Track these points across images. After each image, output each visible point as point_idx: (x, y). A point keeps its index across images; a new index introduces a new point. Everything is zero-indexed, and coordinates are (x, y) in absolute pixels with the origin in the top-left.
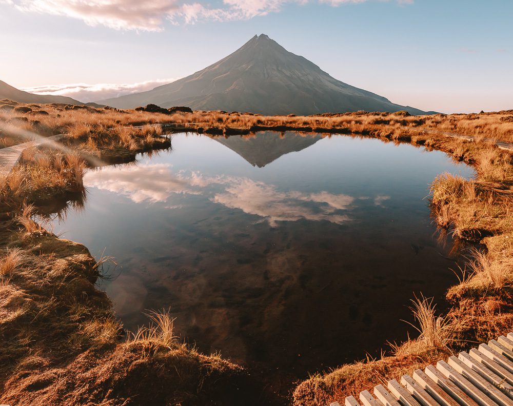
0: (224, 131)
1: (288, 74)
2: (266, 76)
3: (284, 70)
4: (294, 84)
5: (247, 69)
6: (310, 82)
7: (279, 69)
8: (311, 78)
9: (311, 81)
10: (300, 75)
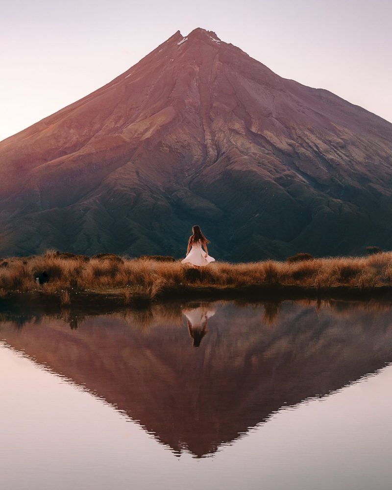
0: (66, 298)
1: (283, 144)
2: (212, 152)
3: (268, 134)
4: (304, 174)
5: (148, 135)
6: (357, 167)
7: (254, 130)
8: (358, 155)
9: (359, 163)
10: (322, 146)
